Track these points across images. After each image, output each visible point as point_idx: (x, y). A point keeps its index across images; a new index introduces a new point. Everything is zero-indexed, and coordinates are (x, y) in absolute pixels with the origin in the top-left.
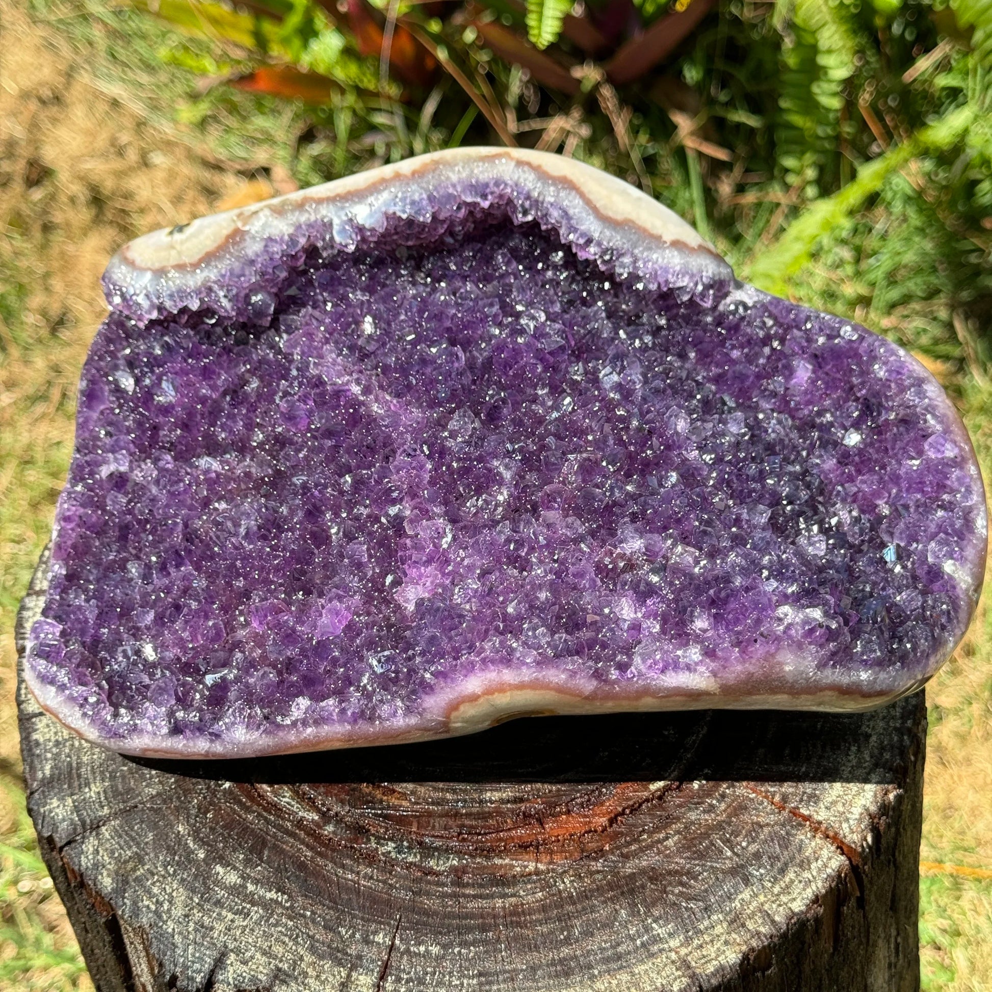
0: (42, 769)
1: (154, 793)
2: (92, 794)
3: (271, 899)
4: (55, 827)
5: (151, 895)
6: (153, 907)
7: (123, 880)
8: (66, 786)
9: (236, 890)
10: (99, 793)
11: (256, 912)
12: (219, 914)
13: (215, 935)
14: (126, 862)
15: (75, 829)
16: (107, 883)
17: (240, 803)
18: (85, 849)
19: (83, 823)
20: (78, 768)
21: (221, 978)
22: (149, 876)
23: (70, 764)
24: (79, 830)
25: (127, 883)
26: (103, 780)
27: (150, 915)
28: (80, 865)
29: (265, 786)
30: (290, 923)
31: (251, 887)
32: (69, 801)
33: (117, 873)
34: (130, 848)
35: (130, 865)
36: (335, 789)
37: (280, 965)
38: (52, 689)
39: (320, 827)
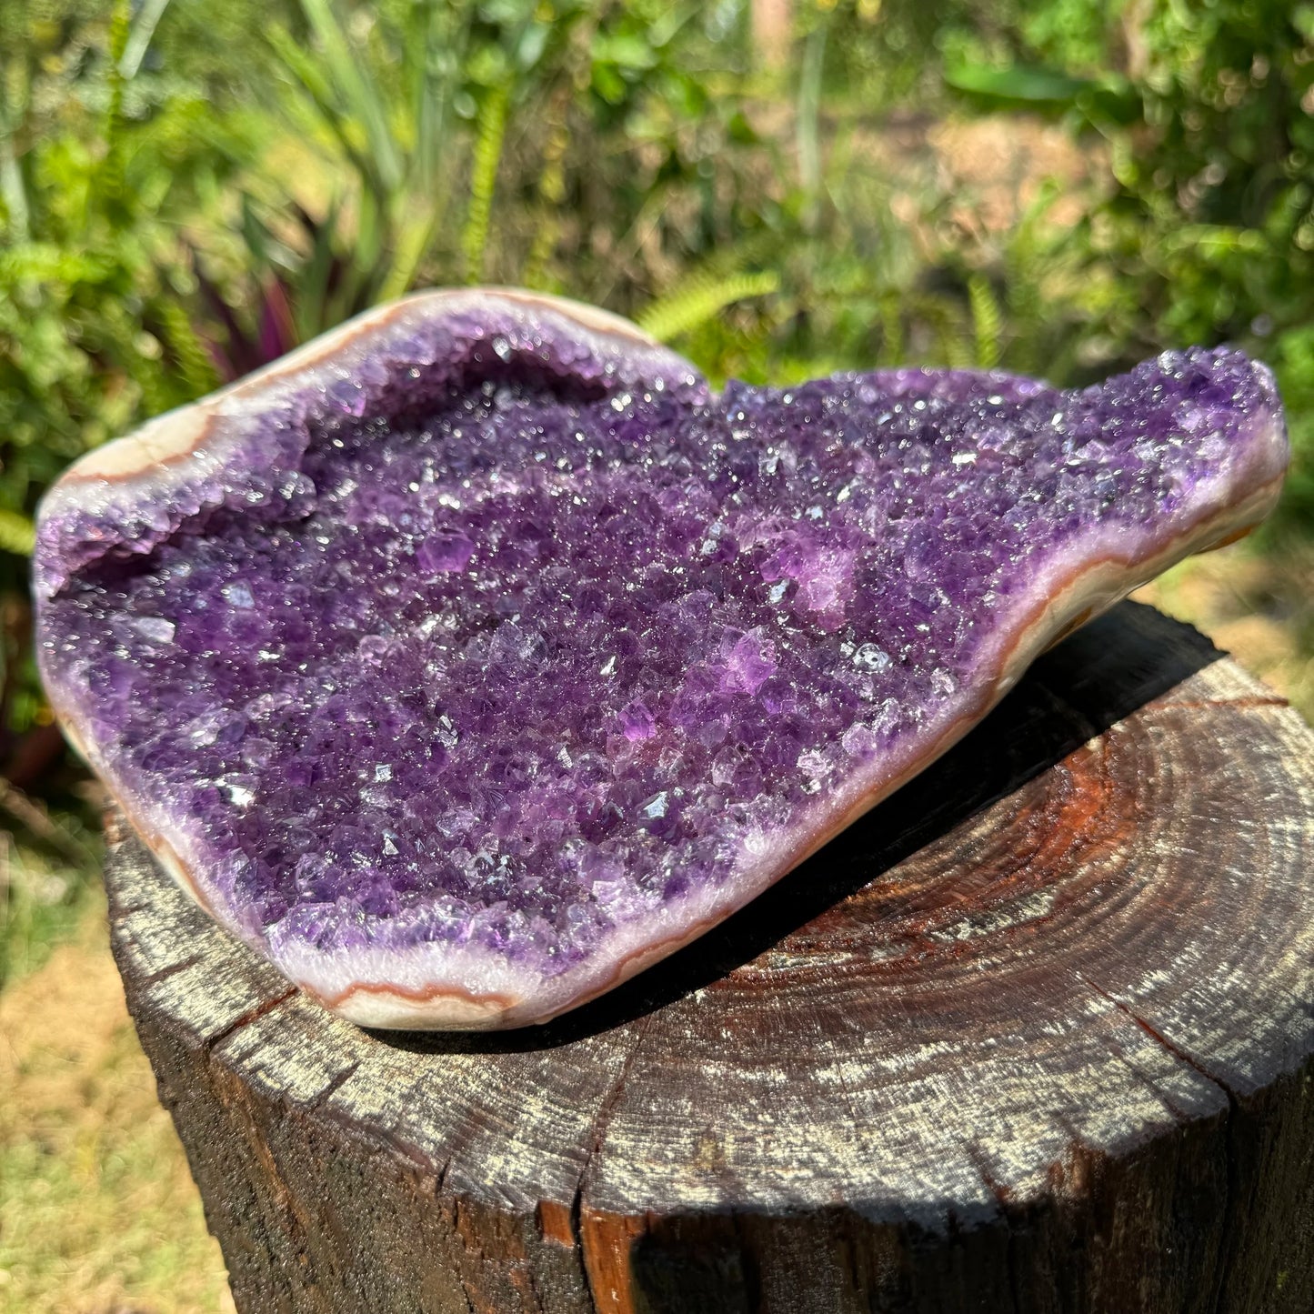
0: (422, 1138)
1: (622, 1059)
2: (540, 1115)
3: (933, 1057)
4: (534, 1189)
5: (786, 1165)
6: (807, 1173)
7: (720, 1174)
8: (487, 1132)
9: (879, 1079)
10: (545, 1109)
11: (936, 1082)
12: (899, 1116)
13: (932, 1140)
14: (696, 1152)
15: (569, 1169)
16: (701, 1195)
17: (740, 999)
18: (616, 1181)
19: (572, 1154)
20: (479, 1104)
21: (1010, 1174)
22: (748, 1145)
23: (457, 1107)
24: (578, 1168)
25: (731, 1173)
26: (532, 1091)
27: (814, 1184)
28: (632, 1206)
29: (745, 968)
30: (991, 1063)
31: (891, 1065)
32: (515, 1145)
33: (701, 1173)
34: (678, 1135)
35: (707, 1151)
36: (826, 919)
37: (1051, 1108)
38: (436, 948)
39: (869, 961)
